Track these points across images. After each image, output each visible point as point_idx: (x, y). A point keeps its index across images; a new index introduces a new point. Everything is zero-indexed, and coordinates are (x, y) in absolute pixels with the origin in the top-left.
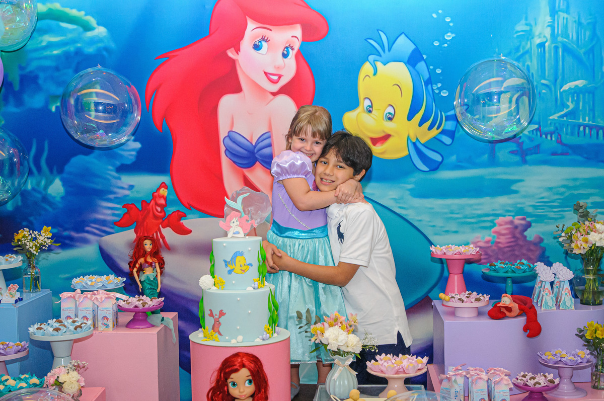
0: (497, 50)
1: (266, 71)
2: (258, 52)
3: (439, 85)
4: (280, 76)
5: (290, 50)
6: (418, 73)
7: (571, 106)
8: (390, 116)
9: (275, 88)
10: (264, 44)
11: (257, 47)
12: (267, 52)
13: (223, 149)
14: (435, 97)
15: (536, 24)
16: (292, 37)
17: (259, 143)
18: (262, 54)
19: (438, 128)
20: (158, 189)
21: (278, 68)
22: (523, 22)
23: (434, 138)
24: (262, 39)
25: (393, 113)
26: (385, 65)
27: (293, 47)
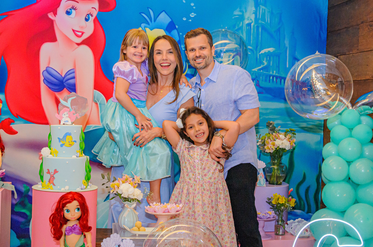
0: (222, 26)
1: (74, 29)
2: (69, 16)
4: (83, 33)
7: (266, 63)
9: (79, 40)
10: (73, 11)
11: (68, 13)
12: (75, 17)
13: (42, 78)
15: (246, 11)
16: (92, 8)
17: (67, 76)
18: (72, 18)
21: (82, 27)
22: (238, 9)
24: (72, 7)
26: (151, 30)
27: (93, 15)
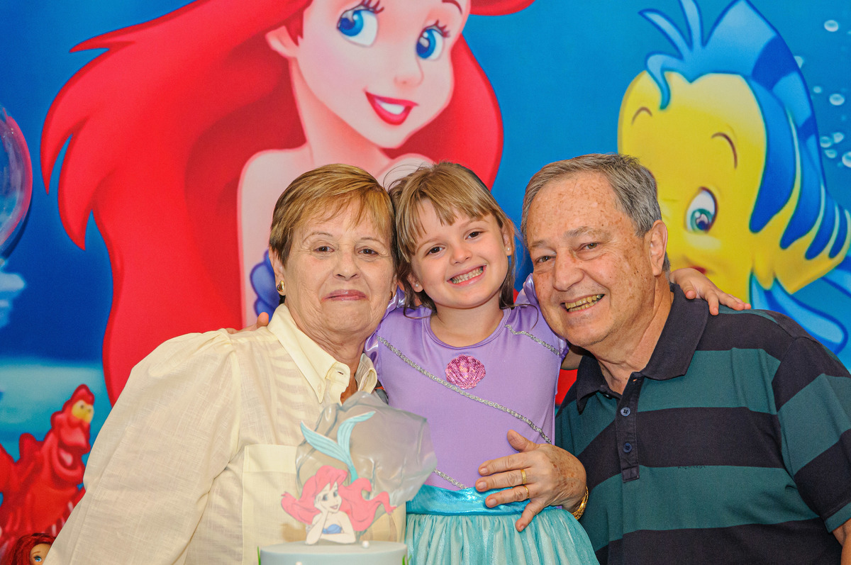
1: (375, 91)
2: (353, 39)
3: (838, 138)
4: (409, 107)
5: (437, 36)
6: (781, 104)
8: (704, 218)
9: (395, 137)
10: (369, 20)
11: (348, 27)
12: (376, 40)
13: (248, 296)
14: (826, 170)
18: (363, 46)
19: (833, 254)
20: (69, 404)
21: (404, 84)
23: (824, 279)
24: (362, 4)
25: (712, 210)
26: (691, 81)
27: (446, 29)
